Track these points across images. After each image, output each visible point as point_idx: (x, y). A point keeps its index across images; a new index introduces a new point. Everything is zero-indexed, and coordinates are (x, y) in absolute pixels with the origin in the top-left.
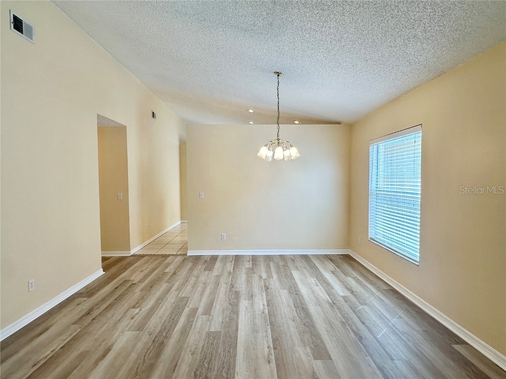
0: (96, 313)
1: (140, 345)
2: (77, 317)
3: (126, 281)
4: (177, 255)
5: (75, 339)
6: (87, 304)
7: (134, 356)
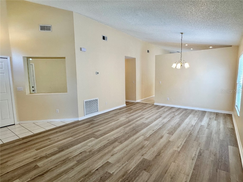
0: (119, 113)
1: (125, 121)
2: (115, 113)
3: (130, 108)
4: (151, 104)
5: (113, 117)
6: (119, 111)
7: (123, 122)
